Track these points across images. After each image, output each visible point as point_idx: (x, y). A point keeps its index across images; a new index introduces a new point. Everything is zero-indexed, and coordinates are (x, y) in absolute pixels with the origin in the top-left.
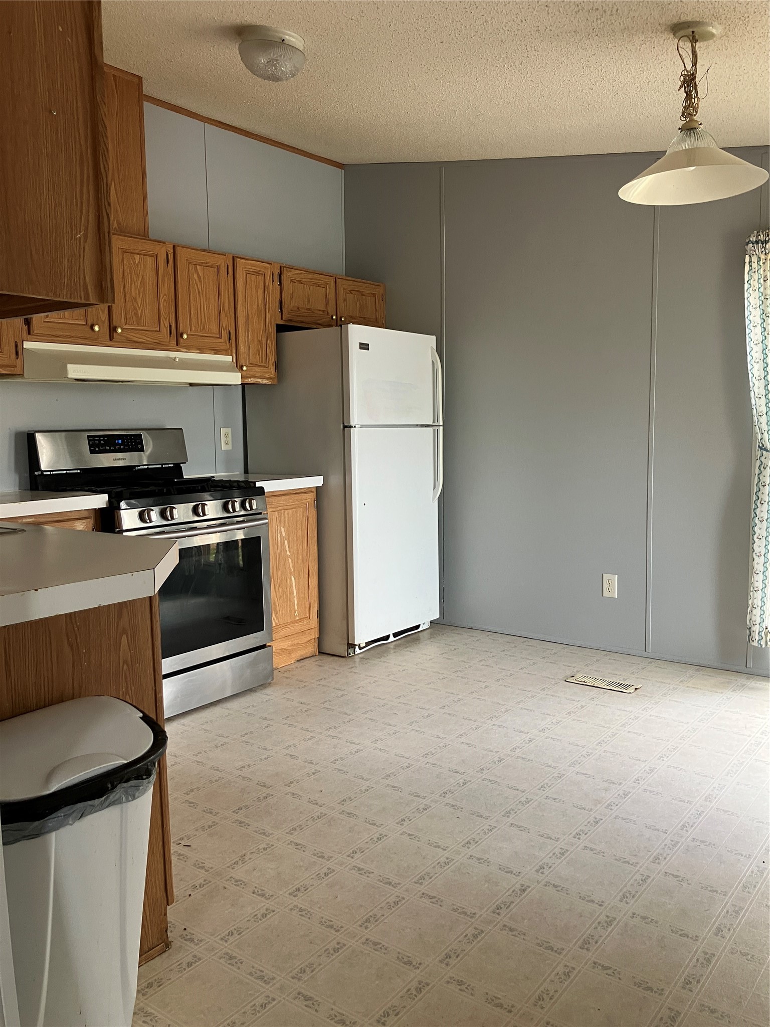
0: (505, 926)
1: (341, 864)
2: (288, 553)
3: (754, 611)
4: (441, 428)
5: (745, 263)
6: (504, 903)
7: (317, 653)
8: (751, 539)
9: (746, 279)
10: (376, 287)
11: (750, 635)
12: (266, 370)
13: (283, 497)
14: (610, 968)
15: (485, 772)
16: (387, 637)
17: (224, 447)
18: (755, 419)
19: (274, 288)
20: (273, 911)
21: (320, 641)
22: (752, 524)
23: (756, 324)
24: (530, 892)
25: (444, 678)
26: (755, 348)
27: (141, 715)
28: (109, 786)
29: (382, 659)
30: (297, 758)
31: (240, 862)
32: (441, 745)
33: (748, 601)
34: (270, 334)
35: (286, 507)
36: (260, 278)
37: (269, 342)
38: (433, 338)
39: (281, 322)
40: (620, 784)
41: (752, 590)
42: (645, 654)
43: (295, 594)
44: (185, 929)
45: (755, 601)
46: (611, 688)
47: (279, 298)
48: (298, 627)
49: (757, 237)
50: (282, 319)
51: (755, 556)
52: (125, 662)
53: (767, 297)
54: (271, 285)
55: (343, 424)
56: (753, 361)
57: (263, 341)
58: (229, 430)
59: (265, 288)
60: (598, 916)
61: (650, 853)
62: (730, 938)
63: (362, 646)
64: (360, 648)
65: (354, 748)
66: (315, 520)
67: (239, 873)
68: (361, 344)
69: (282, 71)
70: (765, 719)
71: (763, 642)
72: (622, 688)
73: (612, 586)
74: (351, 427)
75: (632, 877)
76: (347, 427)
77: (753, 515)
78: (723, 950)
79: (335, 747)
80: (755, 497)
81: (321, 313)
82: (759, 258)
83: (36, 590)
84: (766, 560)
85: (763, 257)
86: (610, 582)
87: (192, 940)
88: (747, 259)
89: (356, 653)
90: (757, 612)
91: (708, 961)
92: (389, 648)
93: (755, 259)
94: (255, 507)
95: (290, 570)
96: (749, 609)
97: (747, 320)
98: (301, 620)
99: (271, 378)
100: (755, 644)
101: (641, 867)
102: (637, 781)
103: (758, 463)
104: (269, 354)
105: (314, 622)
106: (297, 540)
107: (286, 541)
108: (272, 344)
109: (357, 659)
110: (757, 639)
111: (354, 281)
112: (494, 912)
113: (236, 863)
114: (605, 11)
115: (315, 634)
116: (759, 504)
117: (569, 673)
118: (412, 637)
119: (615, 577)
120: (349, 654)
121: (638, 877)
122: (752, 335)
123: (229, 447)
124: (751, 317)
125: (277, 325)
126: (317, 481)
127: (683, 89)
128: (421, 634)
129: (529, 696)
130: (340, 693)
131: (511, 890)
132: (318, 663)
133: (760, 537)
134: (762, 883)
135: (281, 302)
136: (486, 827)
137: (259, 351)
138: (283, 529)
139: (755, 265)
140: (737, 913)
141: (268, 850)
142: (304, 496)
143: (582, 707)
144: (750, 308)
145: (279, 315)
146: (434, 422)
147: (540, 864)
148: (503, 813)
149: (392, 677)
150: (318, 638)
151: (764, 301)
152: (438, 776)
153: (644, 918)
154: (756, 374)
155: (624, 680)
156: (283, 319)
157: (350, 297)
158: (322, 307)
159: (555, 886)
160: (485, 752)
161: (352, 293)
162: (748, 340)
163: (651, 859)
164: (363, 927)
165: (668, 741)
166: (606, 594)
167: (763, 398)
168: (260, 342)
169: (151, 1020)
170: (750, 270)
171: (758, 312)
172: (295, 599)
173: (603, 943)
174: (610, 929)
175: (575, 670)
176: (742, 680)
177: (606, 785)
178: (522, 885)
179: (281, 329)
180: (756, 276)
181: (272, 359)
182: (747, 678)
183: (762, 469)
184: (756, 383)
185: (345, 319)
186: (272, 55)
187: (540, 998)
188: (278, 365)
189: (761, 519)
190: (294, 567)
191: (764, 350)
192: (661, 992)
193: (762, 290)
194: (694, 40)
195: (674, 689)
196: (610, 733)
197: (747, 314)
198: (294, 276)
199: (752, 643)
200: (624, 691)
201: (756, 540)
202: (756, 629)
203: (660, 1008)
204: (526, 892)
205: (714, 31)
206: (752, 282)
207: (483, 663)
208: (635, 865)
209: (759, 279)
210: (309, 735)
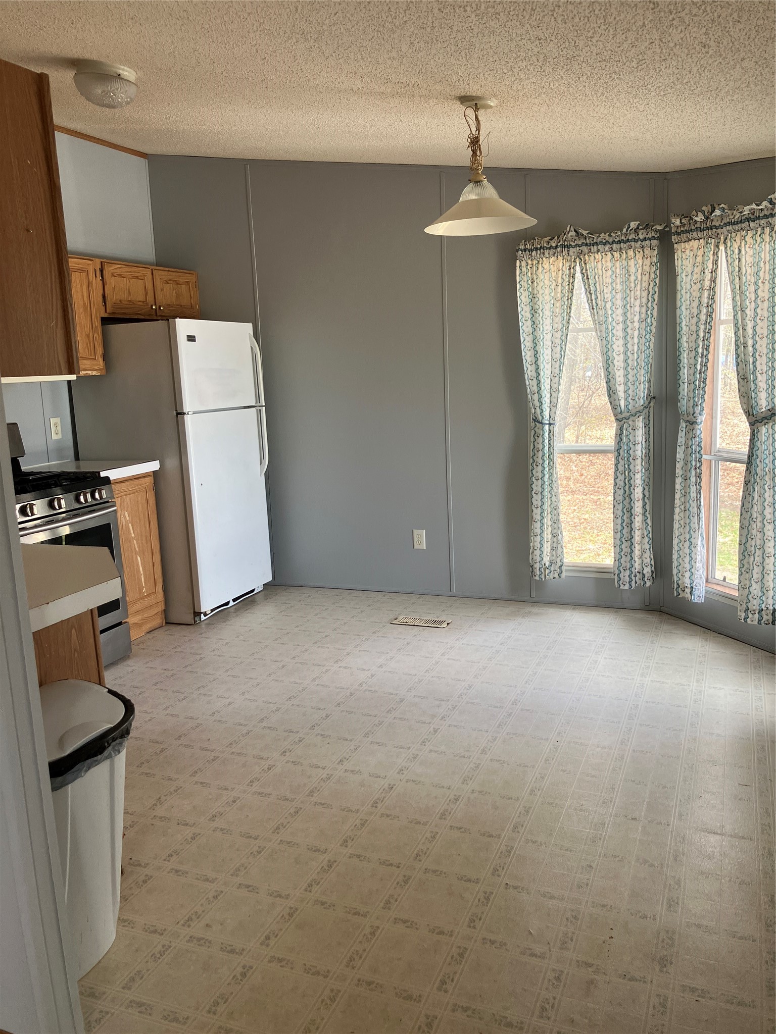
0: (382, 814)
1: (245, 791)
2: (133, 535)
3: (535, 552)
4: (264, 408)
5: (516, 267)
6: (378, 799)
7: (164, 624)
8: (530, 494)
9: (518, 280)
10: (189, 275)
11: (533, 571)
12: (94, 362)
13: (124, 484)
14: (462, 828)
15: (341, 706)
16: (227, 603)
17: (54, 437)
18: (529, 396)
19: (97, 282)
20: (200, 834)
21: (166, 612)
22: (530, 482)
23: (527, 319)
24: (396, 788)
25: (288, 633)
26: (527, 339)
27: (107, 690)
28: (106, 744)
29: (227, 623)
30: (177, 716)
31: (158, 804)
32: (300, 689)
33: (529, 545)
34: (96, 327)
35: (128, 493)
36: (84, 275)
37: (96, 335)
38: (250, 326)
39: (106, 315)
40: (448, 700)
41: (532, 534)
42: (450, 593)
43: (142, 572)
44: (131, 859)
45: (536, 544)
46: (428, 625)
47: (101, 292)
48: (147, 602)
49: (525, 246)
50: (106, 312)
51: (533, 508)
52: (75, 650)
53: (535, 296)
54: (94, 281)
55: (176, 411)
56: (526, 349)
57: (91, 334)
58: (58, 420)
59: (89, 284)
60: (449, 795)
61: (478, 748)
62: (540, 795)
63: (207, 613)
64: (205, 615)
65: (226, 702)
66: (154, 502)
67: (160, 811)
68: (188, 336)
69: (119, 101)
70: (549, 637)
71: (543, 577)
72: (436, 624)
73: (421, 539)
74: (184, 414)
75: (468, 766)
76: (180, 414)
77: (530, 475)
78: (537, 804)
79: (208, 703)
80: (531, 461)
81: (141, 303)
82: (527, 263)
83: (48, 604)
84: (542, 511)
85: (530, 262)
86: (419, 536)
87: (140, 865)
88: (518, 262)
89: (202, 620)
90: (537, 552)
91: (528, 812)
92: (229, 612)
93: (524, 264)
94: (104, 496)
95: (136, 551)
96: (531, 551)
97: (520, 315)
98: (148, 595)
99: (100, 370)
100: (537, 578)
101: (473, 758)
102: (460, 696)
103: (533, 432)
104: (97, 347)
105: (160, 596)
106: (140, 522)
107: (130, 524)
108: (98, 337)
109: (203, 625)
110: (538, 574)
111: (169, 271)
112: (373, 806)
113: (155, 805)
114: (408, 85)
115: (161, 607)
116: (535, 466)
117: (392, 616)
118: (248, 600)
119: (423, 532)
120: (195, 622)
121: (472, 765)
122: (524, 328)
123: (59, 436)
124: (523, 313)
125: (103, 319)
126: (154, 466)
127: (470, 149)
128: (256, 596)
129: (364, 639)
130: (198, 657)
131: (382, 789)
132: (168, 632)
133: (537, 492)
134: (558, 756)
135: (104, 296)
136: (352, 747)
137: (87, 344)
138: (126, 514)
139: (524, 269)
140: (543, 778)
141: (179, 791)
142: (143, 481)
143: (408, 643)
144: (522, 305)
145: (103, 308)
146: (256, 403)
147: (400, 767)
148: (363, 735)
149: (241, 638)
150: (164, 610)
151: (533, 299)
152: (304, 715)
153: (480, 792)
154: (529, 360)
155: (438, 617)
156: (108, 312)
157: (167, 286)
158: (141, 298)
159: (414, 781)
160: (338, 690)
161: (168, 283)
162: (521, 331)
163: (480, 751)
164: (276, 833)
165: (479, 662)
166: (416, 547)
167: (535, 379)
168: (88, 336)
169: (129, 923)
170: (520, 273)
171: (528, 309)
172: (142, 576)
173: (455, 812)
174: (458, 803)
175: (397, 614)
176: (528, 608)
177: (437, 702)
178: (390, 785)
179: (105, 321)
180: (525, 278)
181: (100, 351)
182: (532, 606)
183: (536, 438)
184: (529, 367)
185: (164, 307)
186: (109, 88)
187: (418, 855)
188: (105, 357)
189: (537, 478)
190: (139, 547)
191: (534, 340)
192: (499, 836)
193: (530, 289)
194: (476, 108)
195: (478, 621)
196: (434, 662)
197: (519, 309)
198: (115, 271)
199: (535, 578)
200: (439, 626)
201: (534, 495)
202: (537, 566)
203: (500, 846)
204: (394, 789)
205: (492, 104)
206: (522, 283)
207: (318, 616)
208: (469, 757)
209: (528, 281)
210: (182, 696)
